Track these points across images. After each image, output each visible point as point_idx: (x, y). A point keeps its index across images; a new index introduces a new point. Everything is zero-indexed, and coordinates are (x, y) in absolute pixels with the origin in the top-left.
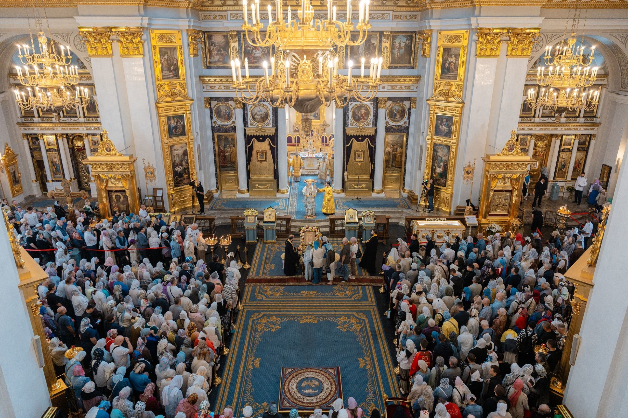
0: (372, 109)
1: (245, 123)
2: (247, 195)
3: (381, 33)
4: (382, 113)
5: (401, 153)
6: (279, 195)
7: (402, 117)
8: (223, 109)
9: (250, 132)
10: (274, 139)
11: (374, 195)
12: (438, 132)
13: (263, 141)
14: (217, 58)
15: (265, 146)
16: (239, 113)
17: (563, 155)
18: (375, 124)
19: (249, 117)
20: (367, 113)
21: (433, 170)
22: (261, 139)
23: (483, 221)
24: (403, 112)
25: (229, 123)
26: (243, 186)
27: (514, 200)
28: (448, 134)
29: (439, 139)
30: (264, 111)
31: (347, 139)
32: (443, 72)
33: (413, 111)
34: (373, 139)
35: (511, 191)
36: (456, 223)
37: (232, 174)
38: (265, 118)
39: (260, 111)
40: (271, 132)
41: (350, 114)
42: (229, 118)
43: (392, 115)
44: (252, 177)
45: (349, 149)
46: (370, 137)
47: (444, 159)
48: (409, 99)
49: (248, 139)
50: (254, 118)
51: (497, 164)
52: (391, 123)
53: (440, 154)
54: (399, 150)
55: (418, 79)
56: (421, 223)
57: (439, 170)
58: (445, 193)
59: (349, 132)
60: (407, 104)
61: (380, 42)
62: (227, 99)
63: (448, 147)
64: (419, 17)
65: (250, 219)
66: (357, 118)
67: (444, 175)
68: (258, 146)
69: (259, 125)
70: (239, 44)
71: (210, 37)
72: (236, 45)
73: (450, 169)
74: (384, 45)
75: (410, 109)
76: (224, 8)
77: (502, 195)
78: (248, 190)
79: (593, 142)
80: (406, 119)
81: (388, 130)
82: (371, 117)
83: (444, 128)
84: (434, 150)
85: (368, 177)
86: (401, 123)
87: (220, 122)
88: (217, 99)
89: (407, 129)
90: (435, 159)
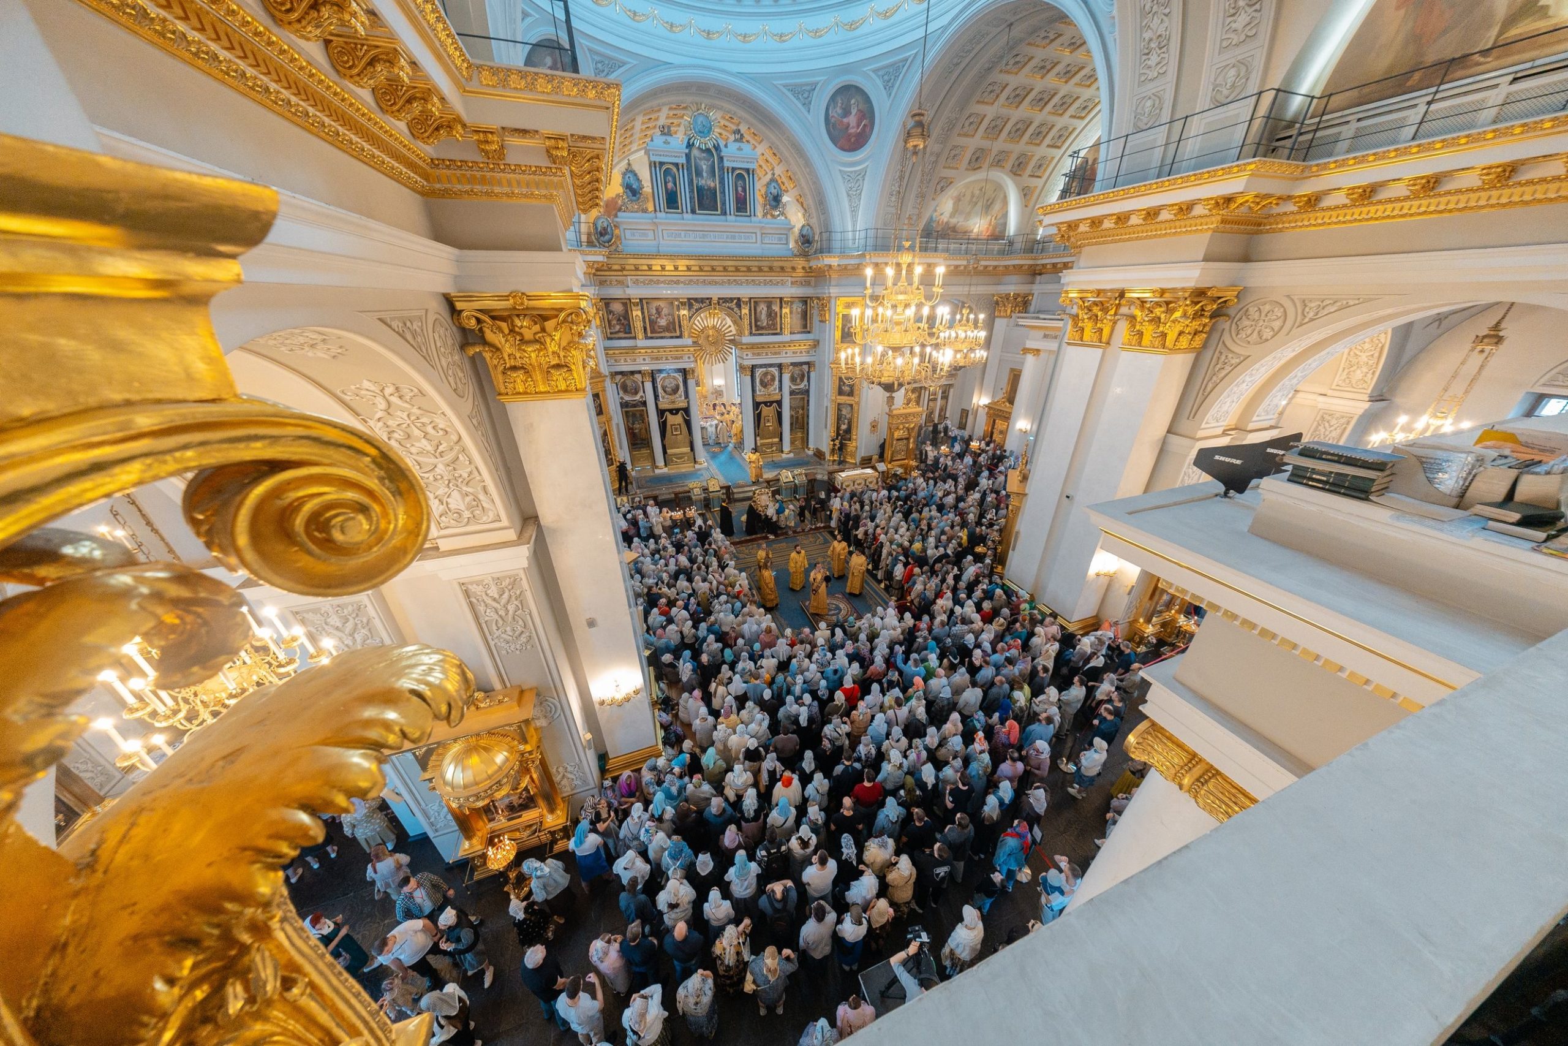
0: (777, 374)
1: (656, 397)
2: (665, 470)
3: (781, 299)
4: (786, 377)
5: (803, 415)
6: (697, 466)
7: (802, 380)
8: (629, 383)
9: (662, 406)
10: (687, 411)
11: (784, 456)
12: (841, 392)
13: (676, 414)
14: (618, 327)
15: (678, 419)
16: (648, 386)
17: (931, 403)
18: (781, 389)
19: (660, 390)
20: (773, 379)
21: (838, 428)
22: (674, 412)
23: (889, 466)
24: (803, 376)
25: (637, 398)
26: (660, 462)
27: (911, 446)
28: (851, 394)
29: (843, 399)
30: (674, 383)
31: (757, 405)
32: (843, 337)
33: (812, 375)
34: (779, 403)
35: (908, 439)
36: (869, 471)
37: (645, 451)
38: (675, 390)
39: (670, 384)
40: (684, 405)
41: (758, 381)
42: (636, 393)
43: (793, 379)
44: (669, 451)
45: (759, 415)
46: (777, 402)
47: (848, 416)
48: (808, 363)
49: (661, 413)
50: (665, 392)
51: (899, 416)
52: (794, 387)
53: (844, 412)
54: (801, 412)
55: (816, 344)
56: (843, 474)
57: (844, 427)
58: (851, 446)
59: (758, 400)
60: (805, 367)
61: (781, 308)
62: (632, 373)
63: (851, 406)
64: (813, 283)
65: (697, 491)
66: (764, 385)
67: (849, 431)
68: (672, 420)
69: (673, 397)
70: (643, 313)
71: (607, 305)
72: (639, 313)
73: (854, 425)
74: (784, 311)
75: (809, 372)
76: (625, 273)
77: (900, 443)
78: (666, 465)
79: (952, 390)
80: (805, 382)
81: (792, 393)
82: (777, 382)
83: (846, 389)
84: (839, 409)
85: (777, 440)
86: (802, 386)
87: (627, 398)
88: (621, 373)
89: (807, 392)
90: (839, 418)
